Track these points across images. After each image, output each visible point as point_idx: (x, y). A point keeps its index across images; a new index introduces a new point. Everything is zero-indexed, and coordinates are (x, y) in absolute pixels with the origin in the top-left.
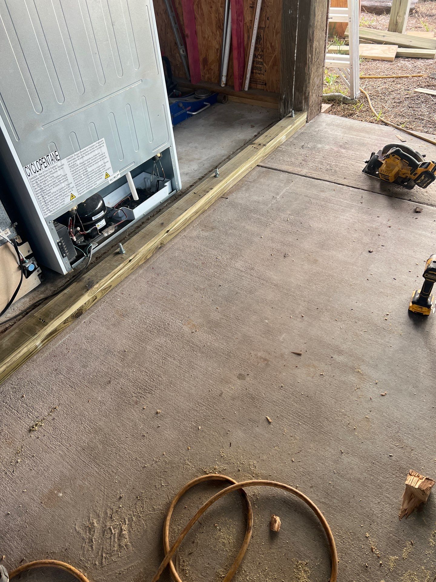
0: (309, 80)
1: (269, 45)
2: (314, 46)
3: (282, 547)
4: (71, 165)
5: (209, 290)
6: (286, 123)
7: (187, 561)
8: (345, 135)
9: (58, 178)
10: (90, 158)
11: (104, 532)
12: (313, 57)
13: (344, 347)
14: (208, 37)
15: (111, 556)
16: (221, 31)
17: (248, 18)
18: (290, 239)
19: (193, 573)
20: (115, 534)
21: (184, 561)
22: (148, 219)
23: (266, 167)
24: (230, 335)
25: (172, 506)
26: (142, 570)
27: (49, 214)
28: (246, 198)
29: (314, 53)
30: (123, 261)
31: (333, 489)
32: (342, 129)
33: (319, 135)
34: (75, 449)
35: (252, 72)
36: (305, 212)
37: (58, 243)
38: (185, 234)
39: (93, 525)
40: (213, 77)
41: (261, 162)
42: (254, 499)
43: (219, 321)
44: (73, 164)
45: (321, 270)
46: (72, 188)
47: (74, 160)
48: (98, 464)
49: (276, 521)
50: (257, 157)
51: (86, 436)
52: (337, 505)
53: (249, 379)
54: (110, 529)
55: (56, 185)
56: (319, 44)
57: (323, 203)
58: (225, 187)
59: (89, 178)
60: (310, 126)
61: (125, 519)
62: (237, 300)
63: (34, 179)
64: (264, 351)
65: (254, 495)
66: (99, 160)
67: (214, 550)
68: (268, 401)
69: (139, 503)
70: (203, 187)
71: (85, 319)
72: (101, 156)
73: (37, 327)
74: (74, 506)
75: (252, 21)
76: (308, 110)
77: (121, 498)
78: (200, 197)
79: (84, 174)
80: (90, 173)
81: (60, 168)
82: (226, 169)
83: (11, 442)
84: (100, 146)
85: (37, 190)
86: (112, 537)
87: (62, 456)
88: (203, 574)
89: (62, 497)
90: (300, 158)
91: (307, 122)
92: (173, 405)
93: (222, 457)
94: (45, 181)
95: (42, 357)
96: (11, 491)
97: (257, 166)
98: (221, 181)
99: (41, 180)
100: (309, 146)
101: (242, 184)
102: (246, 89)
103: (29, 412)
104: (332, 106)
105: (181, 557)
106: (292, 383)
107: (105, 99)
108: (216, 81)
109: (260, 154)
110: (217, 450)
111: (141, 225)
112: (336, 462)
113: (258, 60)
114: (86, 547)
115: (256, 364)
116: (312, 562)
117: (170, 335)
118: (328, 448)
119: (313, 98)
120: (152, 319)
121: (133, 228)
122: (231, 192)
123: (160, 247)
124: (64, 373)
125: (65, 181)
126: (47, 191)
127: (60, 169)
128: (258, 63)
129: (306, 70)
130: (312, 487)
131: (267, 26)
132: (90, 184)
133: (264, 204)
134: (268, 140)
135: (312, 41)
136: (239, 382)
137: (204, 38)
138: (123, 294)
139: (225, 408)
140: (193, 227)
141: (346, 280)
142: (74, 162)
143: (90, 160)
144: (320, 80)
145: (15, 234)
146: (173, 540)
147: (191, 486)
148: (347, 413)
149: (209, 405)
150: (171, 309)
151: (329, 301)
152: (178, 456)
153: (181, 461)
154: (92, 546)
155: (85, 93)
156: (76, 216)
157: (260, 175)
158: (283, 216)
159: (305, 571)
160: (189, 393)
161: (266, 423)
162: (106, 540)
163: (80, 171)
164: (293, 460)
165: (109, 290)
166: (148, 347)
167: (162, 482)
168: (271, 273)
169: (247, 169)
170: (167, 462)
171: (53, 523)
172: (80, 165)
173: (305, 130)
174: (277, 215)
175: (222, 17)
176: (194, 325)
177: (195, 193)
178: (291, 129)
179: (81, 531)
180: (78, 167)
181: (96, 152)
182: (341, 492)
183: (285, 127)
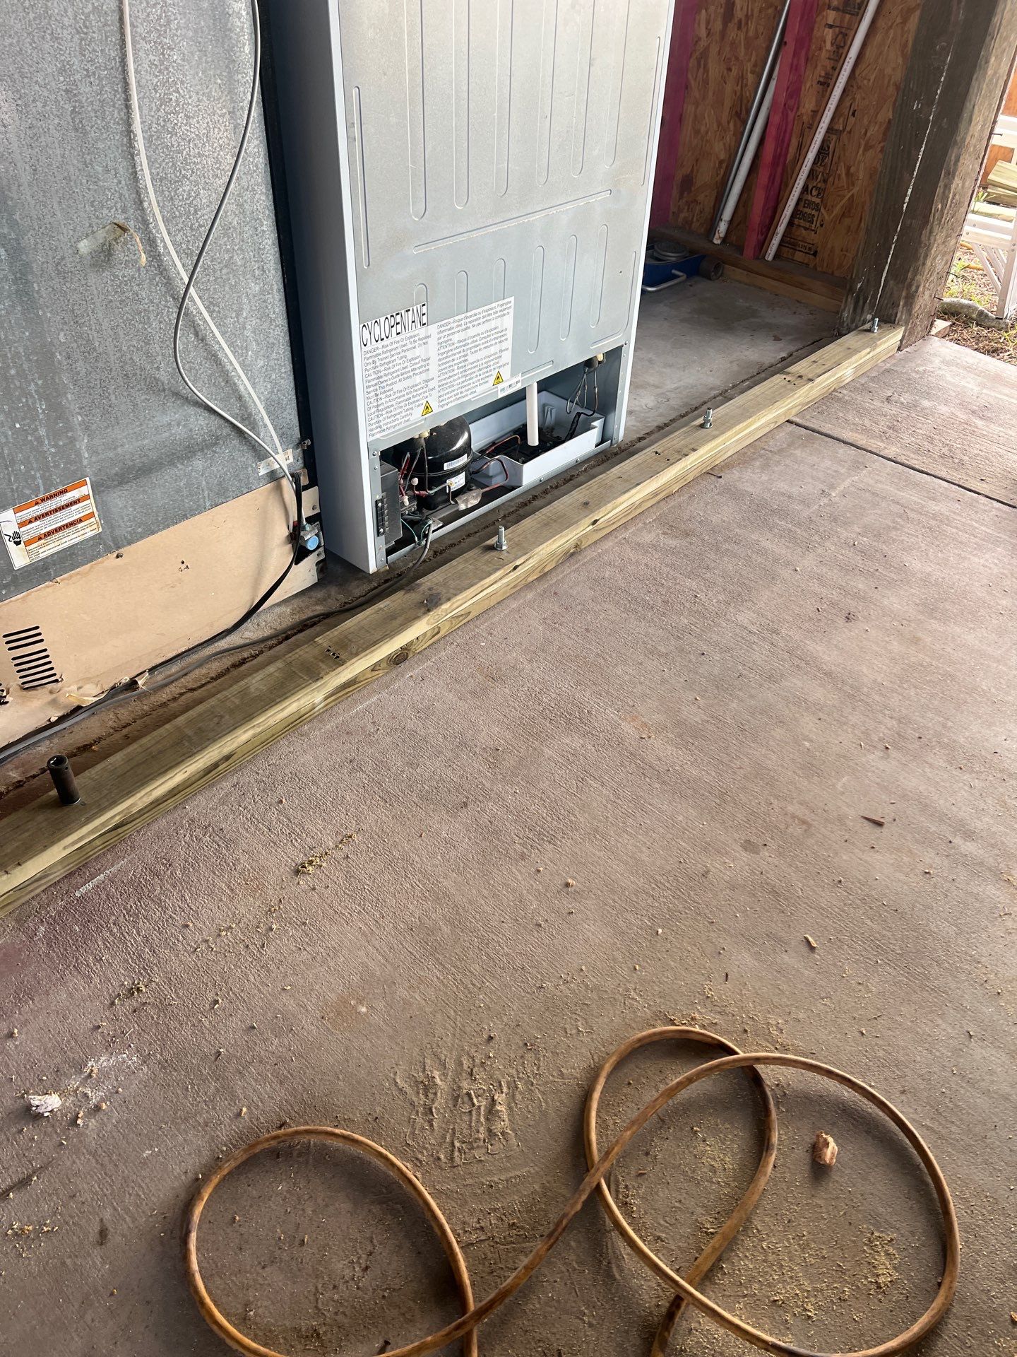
0: (926, 257)
1: (842, 171)
2: (953, 186)
3: (837, 1198)
4: (442, 340)
5: (679, 659)
6: (859, 343)
7: (634, 1188)
8: (985, 391)
9: (413, 362)
10: (479, 335)
11: (456, 1099)
12: (946, 212)
13: (978, 825)
14: (707, 133)
15: (473, 1148)
16: (739, 123)
17: (808, 105)
18: (861, 584)
19: (646, 1213)
20: (479, 1107)
21: (626, 1187)
22: (546, 492)
23: (806, 428)
24: (726, 759)
25: (604, 1074)
26: (537, 1187)
27: (378, 436)
28: (762, 483)
29: (949, 202)
30: (503, 566)
31: (951, 1105)
32: (977, 377)
33: (926, 380)
34: (391, 925)
35: (790, 223)
36: (893, 534)
37: (377, 502)
38: (627, 535)
39: (433, 1082)
40: (698, 221)
41: (796, 415)
42: (779, 1093)
43: (700, 726)
44: (446, 339)
45: (928, 659)
46: (431, 390)
47: (450, 332)
48: (441, 964)
49: (827, 1144)
50: (791, 402)
51: (415, 902)
52: (958, 1137)
53: (767, 854)
54: (469, 1095)
55: (405, 376)
56: (964, 184)
57: (933, 523)
58: (720, 451)
59: (466, 376)
60: (906, 360)
61: (500, 1082)
62: (740, 690)
63: (370, 354)
64: (801, 804)
65: (778, 1085)
66: (493, 342)
67: (693, 1177)
68: (809, 906)
69: (530, 1057)
70: (675, 442)
71: (412, 670)
72: (500, 334)
73: (323, 666)
74: (390, 1037)
75: (817, 114)
76: (906, 324)
77: (491, 1038)
78: (669, 462)
79: (460, 365)
80: (470, 367)
81: (421, 342)
82: (726, 414)
83: (258, 886)
84: (502, 313)
85: (370, 378)
86: (474, 1113)
87: (364, 934)
88: (667, 1219)
89: (365, 1014)
90: (883, 423)
91: (899, 349)
92: (602, 875)
93: (708, 997)
94: (389, 362)
95: (320, 729)
96: (257, 984)
97: (788, 421)
98: (715, 437)
99: (382, 360)
100: (902, 400)
101: (754, 453)
102: (770, 256)
103: (293, 836)
104: (951, 326)
105: (621, 1178)
106: (861, 877)
107: (537, 216)
108: (702, 230)
109: (798, 398)
110: (698, 982)
111: (530, 502)
112: (957, 1051)
113: (809, 197)
114: (418, 1120)
115: (782, 827)
116: (904, 1239)
117: (592, 734)
118: (940, 1022)
119: (924, 301)
120: (553, 696)
121: (512, 504)
122: (728, 465)
123: (573, 554)
124: (368, 769)
125: (424, 372)
126: (387, 385)
127: (420, 345)
128: (809, 204)
129: (923, 236)
130: (903, 1092)
131: (848, 129)
132: (463, 390)
133: (802, 502)
134: (819, 371)
135: (951, 175)
136: (745, 856)
137: (697, 132)
138: (491, 634)
139: (715, 902)
140: (645, 523)
141: (983, 690)
142: (449, 335)
143: (478, 338)
144: (946, 264)
145: (300, 463)
146: (603, 1142)
147: (643, 1042)
148: (983, 960)
149: (680, 890)
150: (595, 684)
151: (944, 726)
152: (612, 978)
153: (621, 989)
154: (430, 1123)
155: (506, 195)
156: (422, 450)
157: (793, 443)
158: (844, 534)
159: (888, 1254)
160: (635, 859)
161: (805, 949)
162: (461, 1116)
163: (455, 357)
164: (864, 1032)
165: (463, 622)
166: (546, 750)
167: (579, 1023)
168: (819, 648)
169: (767, 424)
170: (588, 986)
171: (348, 1061)
172: (458, 345)
173: (894, 365)
174: (831, 529)
175: (748, 94)
176: (645, 724)
177: (656, 453)
178: (868, 356)
179: (408, 1090)
180: (453, 347)
181: (493, 324)
182: (969, 1114)
183: (857, 351)
